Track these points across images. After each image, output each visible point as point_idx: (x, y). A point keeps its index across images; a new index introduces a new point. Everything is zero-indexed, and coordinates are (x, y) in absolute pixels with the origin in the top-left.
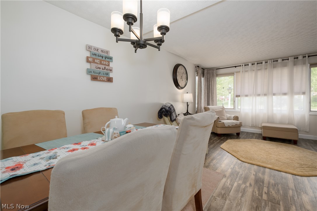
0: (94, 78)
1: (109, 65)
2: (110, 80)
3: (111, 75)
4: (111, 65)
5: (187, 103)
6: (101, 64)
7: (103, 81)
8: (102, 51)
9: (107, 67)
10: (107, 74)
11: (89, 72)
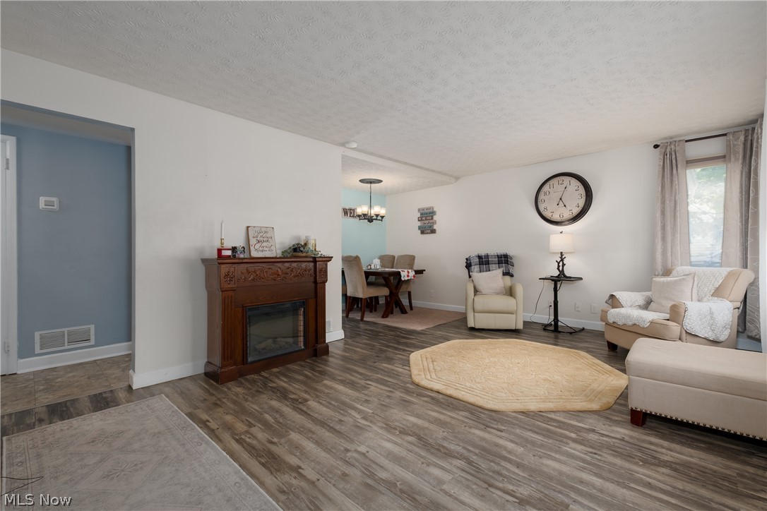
0: (423, 232)
1: (432, 219)
2: (433, 231)
3: (435, 227)
4: (435, 218)
5: (561, 253)
6: (426, 220)
7: (428, 233)
8: (427, 209)
9: (430, 221)
10: (430, 227)
11: (419, 228)
